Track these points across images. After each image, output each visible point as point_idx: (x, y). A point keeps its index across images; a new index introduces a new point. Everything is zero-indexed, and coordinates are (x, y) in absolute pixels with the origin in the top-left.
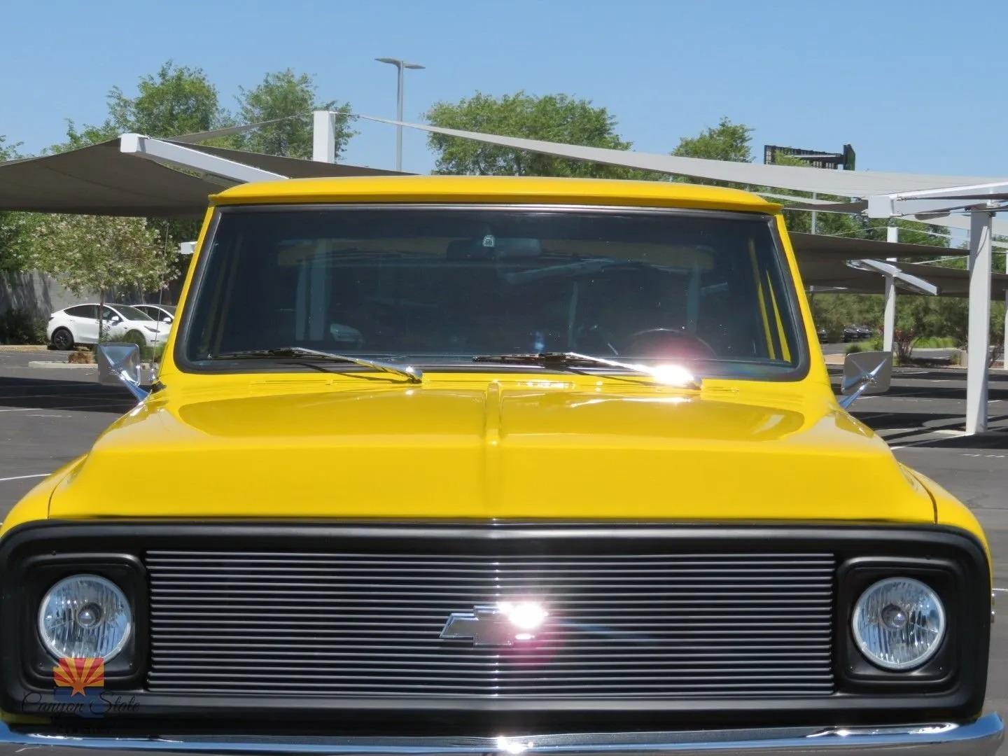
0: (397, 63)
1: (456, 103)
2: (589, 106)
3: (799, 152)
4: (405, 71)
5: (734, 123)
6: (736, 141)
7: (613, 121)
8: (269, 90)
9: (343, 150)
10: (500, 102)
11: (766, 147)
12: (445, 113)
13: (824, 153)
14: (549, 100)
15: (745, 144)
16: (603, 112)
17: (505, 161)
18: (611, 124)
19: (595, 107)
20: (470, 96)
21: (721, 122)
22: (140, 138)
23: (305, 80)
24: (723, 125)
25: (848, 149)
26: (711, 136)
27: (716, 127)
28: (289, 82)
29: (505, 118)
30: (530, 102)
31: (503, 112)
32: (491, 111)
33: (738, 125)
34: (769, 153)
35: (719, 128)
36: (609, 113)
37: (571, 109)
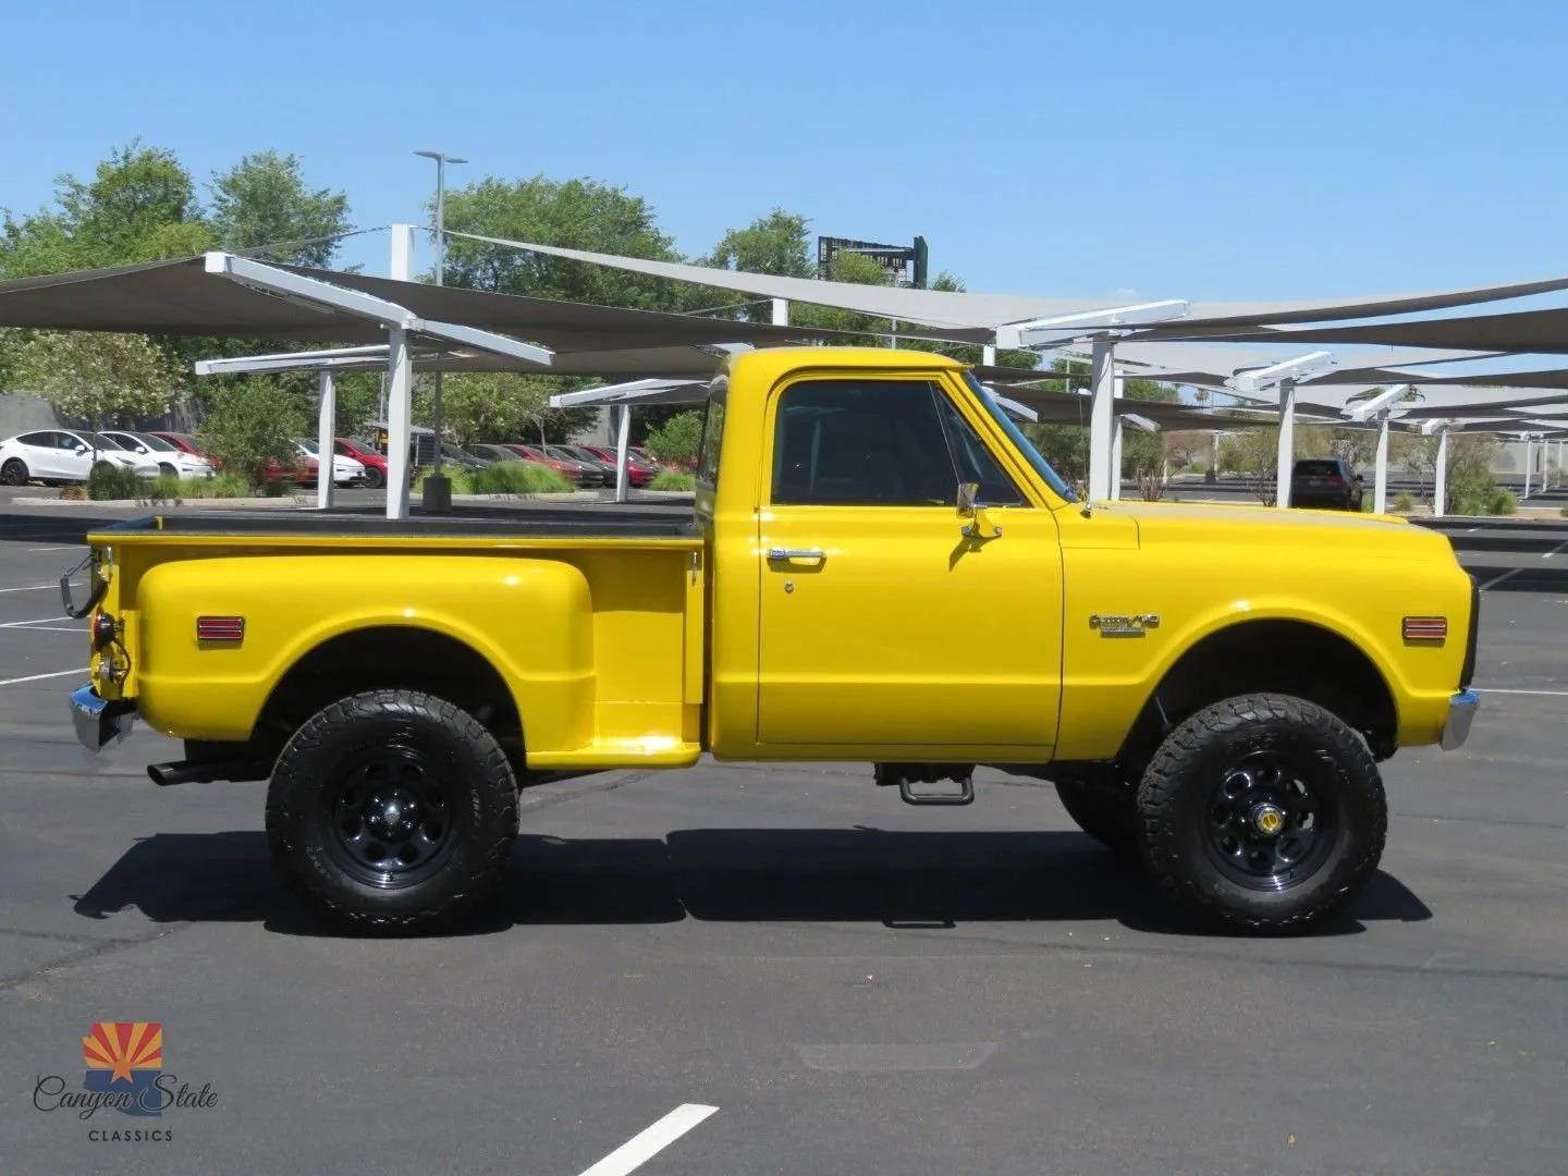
0: (438, 157)
1: (463, 189)
2: (623, 194)
3: (860, 244)
4: (446, 165)
5: (790, 213)
6: (792, 236)
7: (650, 212)
8: (249, 174)
9: (336, 247)
10: (514, 188)
11: (821, 239)
12: (451, 202)
13: (890, 247)
14: (574, 186)
15: (804, 239)
16: (640, 201)
17: (523, 259)
18: (650, 217)
19: (629, 195)
20: (478, 181)
21: (772, 213)
22: (227, 258)
23: (291, 163)
24: (775, 216)
25: (919, 242)
26: (761, 228)
27: (767, 217)
28: (271, 164)
29: (523, 206)
30: (550, 187)
31: (518, 200)
32: (505, 199)
33: (794, 215)
34: (824, 246)
35: (771, 219)
36: (647, 203)
37: (602, 196)
